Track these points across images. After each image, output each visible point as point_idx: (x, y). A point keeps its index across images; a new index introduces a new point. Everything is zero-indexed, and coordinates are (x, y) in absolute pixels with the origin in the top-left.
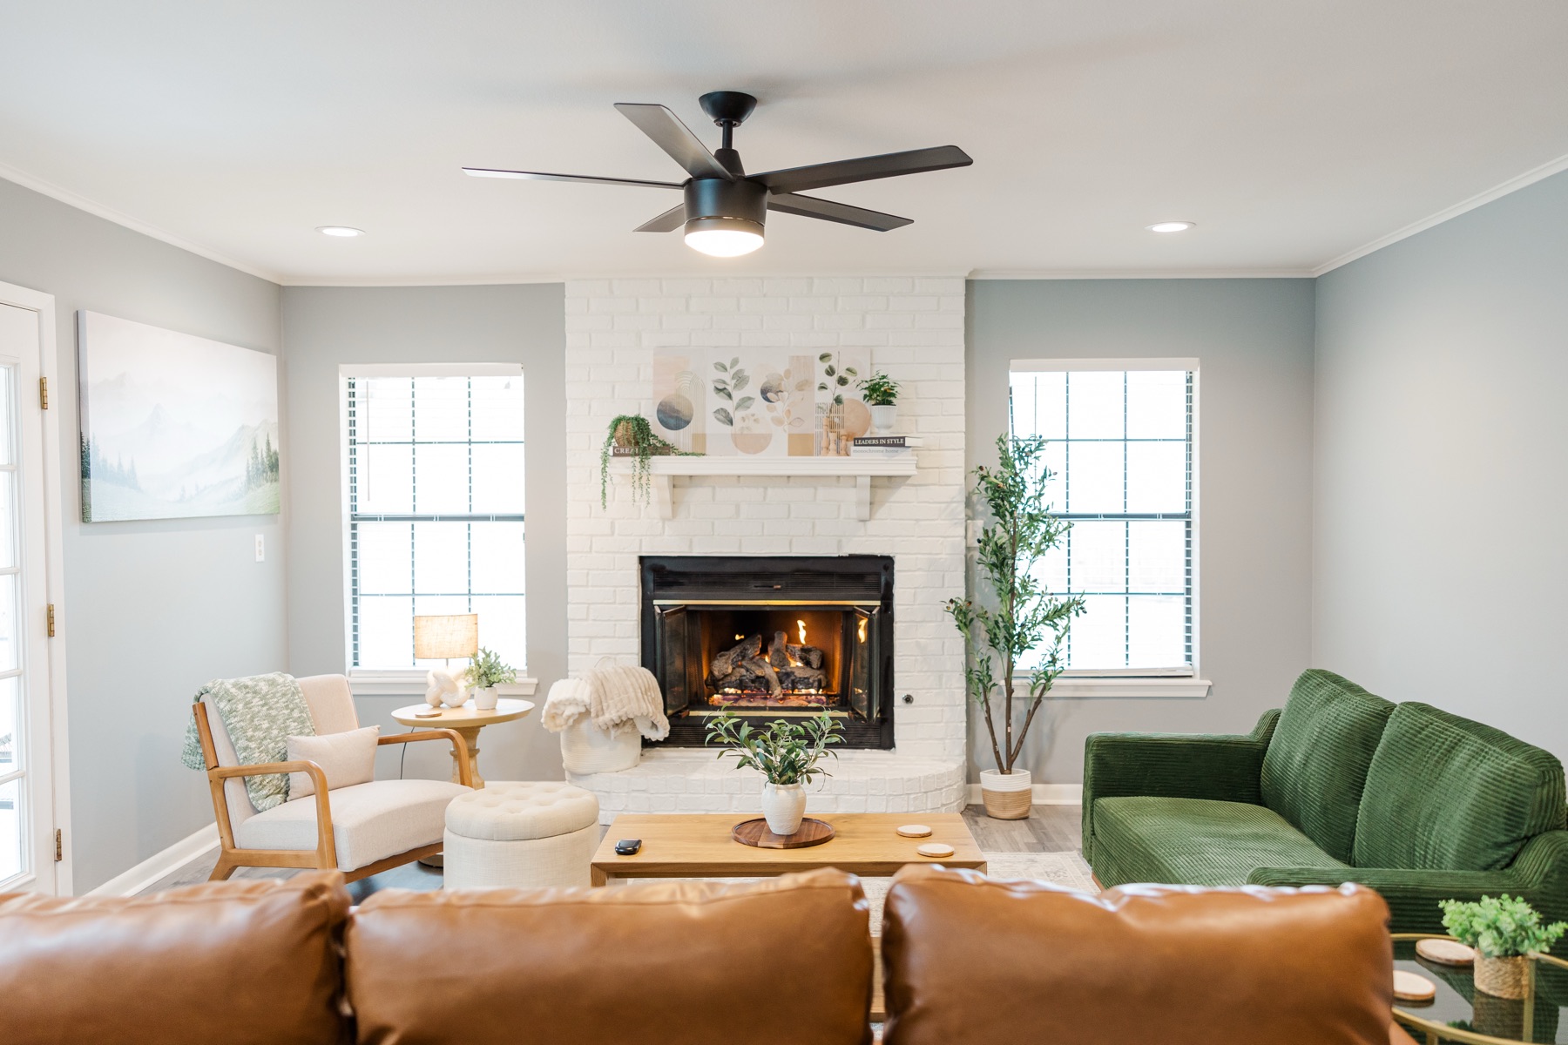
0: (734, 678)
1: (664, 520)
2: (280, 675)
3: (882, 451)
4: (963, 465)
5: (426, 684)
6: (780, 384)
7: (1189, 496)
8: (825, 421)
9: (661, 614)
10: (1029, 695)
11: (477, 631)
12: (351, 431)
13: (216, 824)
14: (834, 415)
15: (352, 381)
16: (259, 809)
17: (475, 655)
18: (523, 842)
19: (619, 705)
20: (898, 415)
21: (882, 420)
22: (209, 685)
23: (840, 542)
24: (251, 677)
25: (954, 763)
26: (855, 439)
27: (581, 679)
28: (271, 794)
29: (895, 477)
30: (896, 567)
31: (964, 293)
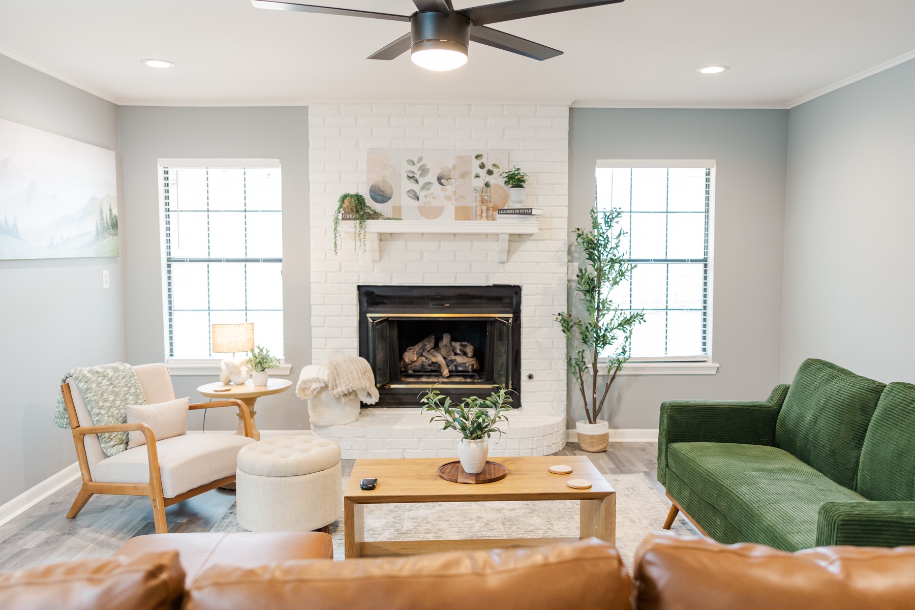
0: (418, 364)
1: (374, 262)
2: (121, 364)
3: (517, 218)
4: (566, 227)
5: (219, 369)
6: (450, 174)
7: (706, 247)
8: (479, 198)
9: (373, 323)
10: (607, 374)
11: (253, 334)
12: (166, 203)
13: (77, 463)
14: (485, 194)
15: (166, 170)
16: (108, 454)
17: (252, 350)
18: (292, 478)
19: (347, 382)
20: (526, 195)
21: (515, 198)
22: (72, 371)
23: (487, 276)
24: (101, 366)
25: (560, 418)
26: (499, 210)
27: (322, 365)
28: (116, 445)
29: (523, 234)
30: (523, 293)
31: (568, 115)
